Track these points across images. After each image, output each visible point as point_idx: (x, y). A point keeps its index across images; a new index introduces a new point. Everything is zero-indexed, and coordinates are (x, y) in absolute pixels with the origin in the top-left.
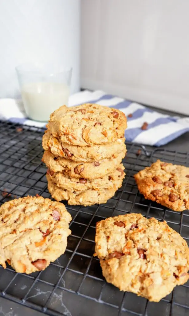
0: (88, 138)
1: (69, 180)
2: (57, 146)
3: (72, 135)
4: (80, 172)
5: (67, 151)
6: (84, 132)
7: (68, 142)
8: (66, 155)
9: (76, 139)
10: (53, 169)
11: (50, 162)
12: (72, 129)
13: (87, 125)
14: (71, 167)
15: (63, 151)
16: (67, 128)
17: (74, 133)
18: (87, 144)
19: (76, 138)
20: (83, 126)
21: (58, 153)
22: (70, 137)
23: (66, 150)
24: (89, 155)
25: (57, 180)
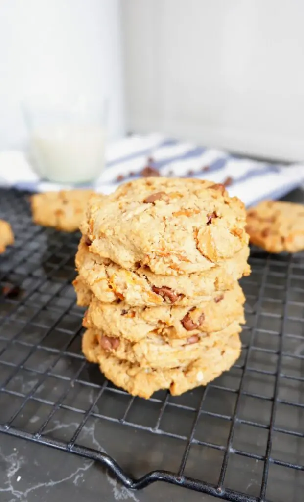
0: (215, 251)
1: (167, 346)
2: (138, 288)
3: (178, 255)
4: (198, 324)
5: (169, 291)
6: (201, 241)
7: (169, 271)
8: (165, 301)
9: (188, 261)
10: (132, 338)
11: (118, 324)
12: (173, 241)
13: (198, 225)
14: (173, 321)
15: (157, 293)
16: (163, 242)
17: (181, 248)
18: (213, 265)
19: (188, 258)
20: (190, 230)
21: (144, 301)
22: (175, 260)
23: (166, 290)
24: (220, 285)
25: (140, 355)
